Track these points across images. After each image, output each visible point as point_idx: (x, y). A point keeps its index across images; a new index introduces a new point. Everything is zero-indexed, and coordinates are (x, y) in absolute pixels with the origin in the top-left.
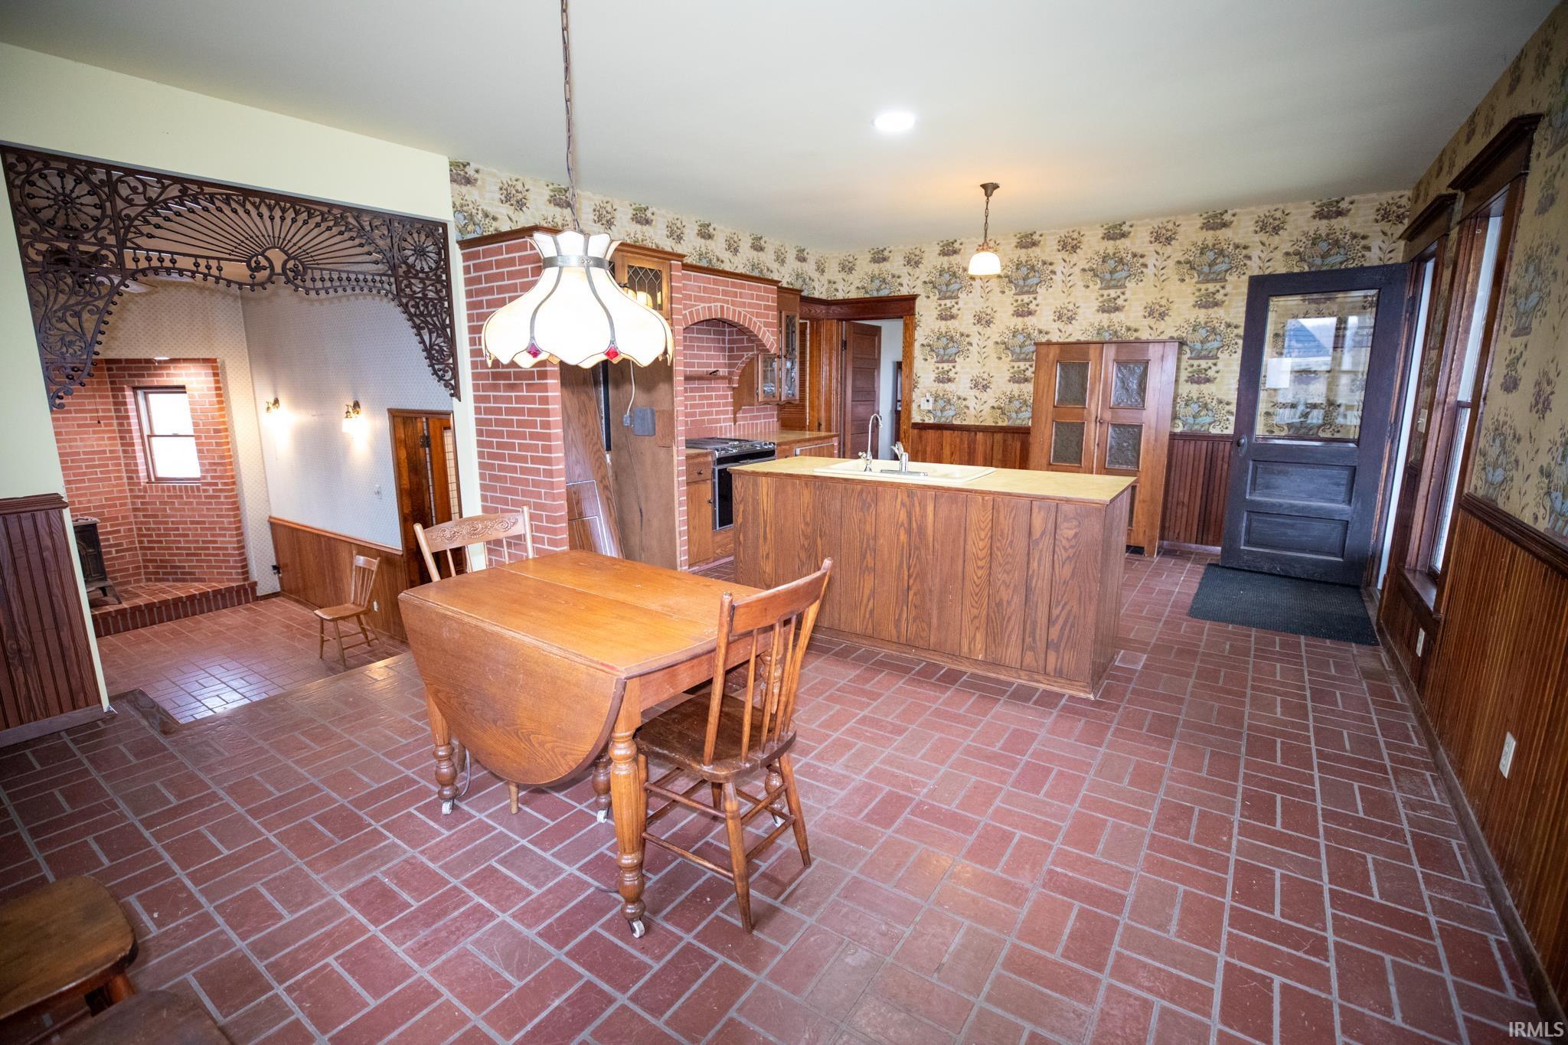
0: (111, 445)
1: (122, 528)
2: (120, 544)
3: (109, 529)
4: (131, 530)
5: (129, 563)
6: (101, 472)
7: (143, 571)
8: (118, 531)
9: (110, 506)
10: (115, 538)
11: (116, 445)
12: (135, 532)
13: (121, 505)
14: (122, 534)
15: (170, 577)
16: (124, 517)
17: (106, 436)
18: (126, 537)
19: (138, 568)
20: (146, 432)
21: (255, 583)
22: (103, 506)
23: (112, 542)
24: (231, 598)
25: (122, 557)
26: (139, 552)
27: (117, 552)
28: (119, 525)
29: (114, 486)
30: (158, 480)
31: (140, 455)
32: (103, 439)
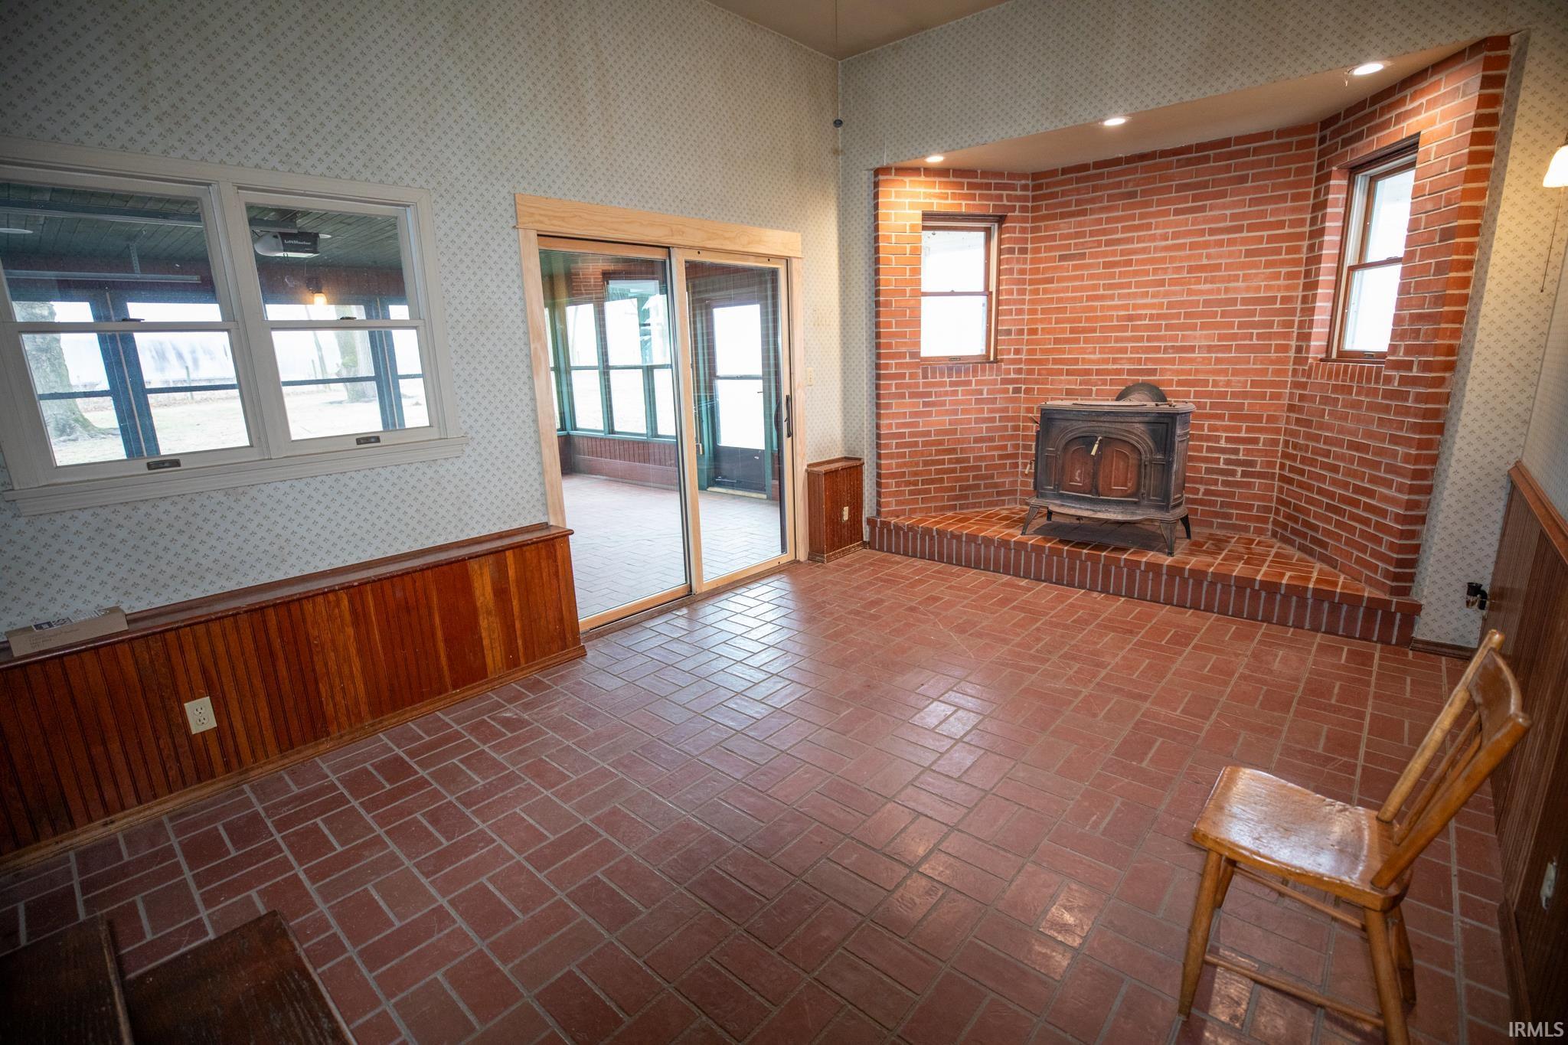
0: (1288, 288)
1: (1262, 437)
2: (1252, 464)
3: (1243, 435)
4: (1275, 442)
5: (1255, 497)
6: (1260, 336)
7: (1272, 516)
8: (1255, 441)
9: (1254, 396)
10: (1248, 452)
11: (1294, 288)
12: (1280, 448)
13: (1274, 396)
14: (1260, 446)
15: (1298, 540)
16: (1271, 418)
17: (1284, 270)
18: (1266, 453)
19: (1268, 509)
20: (1350, 259)
21: (1417, 609)
22: (1245, 395)
23: (1241, 457)
24: (1351, 619)
25: (1249, 485)
26: (1276, 483)
27: (1244, 474)
28: (1261, 430)
29: (1272, 362)
30: (1344, 355)
31: (1323, 305)
32: (1277, 276)
